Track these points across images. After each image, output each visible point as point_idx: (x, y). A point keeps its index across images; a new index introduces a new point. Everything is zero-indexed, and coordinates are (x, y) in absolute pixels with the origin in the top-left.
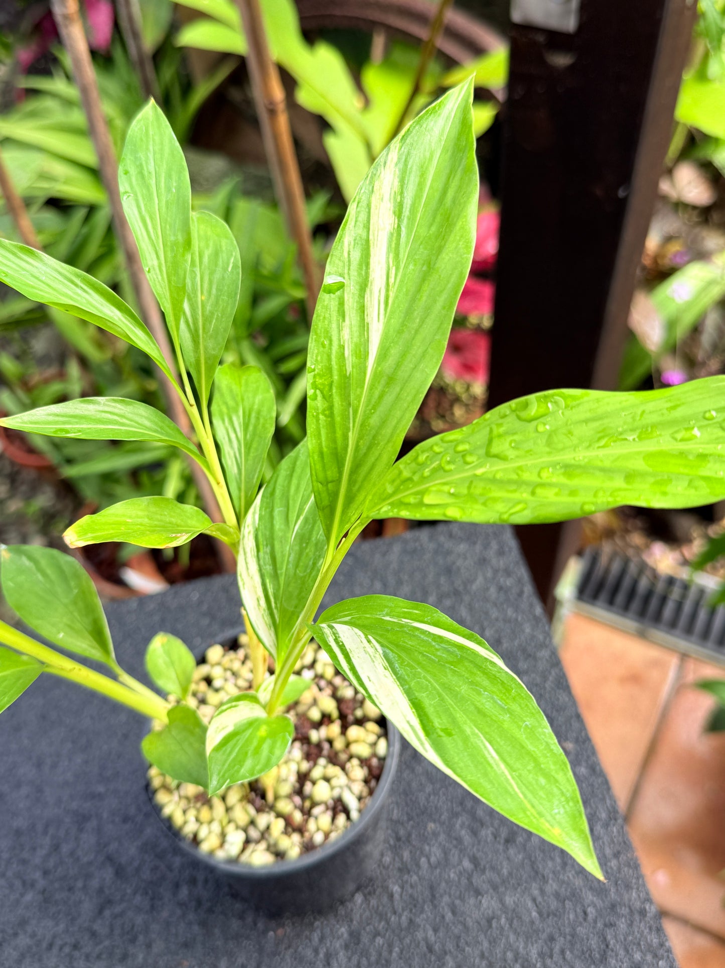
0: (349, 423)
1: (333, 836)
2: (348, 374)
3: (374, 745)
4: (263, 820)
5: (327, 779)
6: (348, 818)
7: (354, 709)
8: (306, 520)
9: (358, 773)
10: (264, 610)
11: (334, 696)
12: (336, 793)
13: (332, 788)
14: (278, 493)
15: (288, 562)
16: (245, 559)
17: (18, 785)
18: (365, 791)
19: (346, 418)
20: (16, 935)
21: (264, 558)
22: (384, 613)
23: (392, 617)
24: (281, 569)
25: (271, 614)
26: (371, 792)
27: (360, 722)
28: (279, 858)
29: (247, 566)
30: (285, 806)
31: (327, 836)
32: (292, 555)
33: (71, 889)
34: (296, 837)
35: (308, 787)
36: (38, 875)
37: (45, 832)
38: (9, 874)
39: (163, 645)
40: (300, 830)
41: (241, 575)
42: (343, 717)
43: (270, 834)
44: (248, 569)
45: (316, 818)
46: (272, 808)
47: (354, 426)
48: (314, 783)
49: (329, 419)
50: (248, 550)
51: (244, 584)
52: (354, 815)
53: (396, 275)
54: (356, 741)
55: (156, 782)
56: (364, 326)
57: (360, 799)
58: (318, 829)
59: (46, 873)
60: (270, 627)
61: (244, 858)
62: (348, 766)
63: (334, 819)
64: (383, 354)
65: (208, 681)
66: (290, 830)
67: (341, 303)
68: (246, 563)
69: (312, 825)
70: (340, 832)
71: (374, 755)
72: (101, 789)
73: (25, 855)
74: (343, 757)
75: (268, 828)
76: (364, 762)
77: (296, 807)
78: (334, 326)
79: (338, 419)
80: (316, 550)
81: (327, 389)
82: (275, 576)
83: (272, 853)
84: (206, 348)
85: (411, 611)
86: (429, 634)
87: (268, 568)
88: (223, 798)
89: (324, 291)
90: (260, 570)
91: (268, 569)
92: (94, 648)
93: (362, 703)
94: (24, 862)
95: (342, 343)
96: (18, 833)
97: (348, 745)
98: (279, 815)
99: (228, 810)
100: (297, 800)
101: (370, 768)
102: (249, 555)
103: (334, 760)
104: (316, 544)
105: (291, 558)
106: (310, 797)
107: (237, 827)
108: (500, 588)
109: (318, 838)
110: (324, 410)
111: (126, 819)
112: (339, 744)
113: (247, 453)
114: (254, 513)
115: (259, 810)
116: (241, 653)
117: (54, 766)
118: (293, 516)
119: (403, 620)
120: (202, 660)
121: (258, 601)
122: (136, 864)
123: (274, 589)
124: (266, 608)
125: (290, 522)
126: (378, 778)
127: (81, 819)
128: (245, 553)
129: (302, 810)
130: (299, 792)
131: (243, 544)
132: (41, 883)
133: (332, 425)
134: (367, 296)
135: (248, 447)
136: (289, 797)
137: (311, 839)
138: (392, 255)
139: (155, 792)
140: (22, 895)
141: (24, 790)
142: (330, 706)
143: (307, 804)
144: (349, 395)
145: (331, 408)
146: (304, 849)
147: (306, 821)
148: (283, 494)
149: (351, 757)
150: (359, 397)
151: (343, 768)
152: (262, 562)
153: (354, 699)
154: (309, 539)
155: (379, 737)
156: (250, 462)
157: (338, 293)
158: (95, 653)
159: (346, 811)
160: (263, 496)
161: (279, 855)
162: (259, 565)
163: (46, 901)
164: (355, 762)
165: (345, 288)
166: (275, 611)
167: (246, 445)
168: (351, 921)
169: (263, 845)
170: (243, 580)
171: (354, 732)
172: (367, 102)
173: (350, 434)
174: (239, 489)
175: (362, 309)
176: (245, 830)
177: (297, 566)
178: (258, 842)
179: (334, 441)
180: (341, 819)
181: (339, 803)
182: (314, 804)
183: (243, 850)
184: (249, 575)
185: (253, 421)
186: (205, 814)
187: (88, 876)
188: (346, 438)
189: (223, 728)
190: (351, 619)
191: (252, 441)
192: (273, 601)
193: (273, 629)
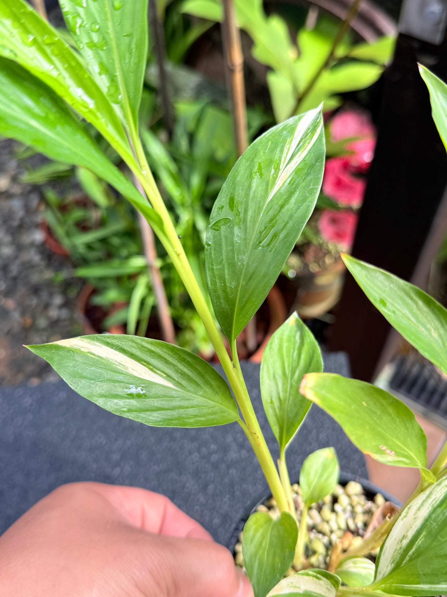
10: (401, 548)
16: (424, 501)
21: (438, 516)
25: (403, 556)
29: (420, 507)
41: (409, 508)
44: (419, 510)
50: (433, 497)
51: (405, 516)
60: (393, 562)
65: (335, 500)
68: (422, 504)
82: (434, 536)
90: (427, 520)
91: (433, 526)
102: (430, 501)
120: (343, 483)
121: (403, 538)
123: (422, 543)
124: (403, 548)
128: (428, 497)
131: (434, 489)
152: (434, 516)
162: (430, 516)
166: (408, 558)
170: (407, 513)
184: (415, 515)
192: (414, 549)
193: (393, 565)
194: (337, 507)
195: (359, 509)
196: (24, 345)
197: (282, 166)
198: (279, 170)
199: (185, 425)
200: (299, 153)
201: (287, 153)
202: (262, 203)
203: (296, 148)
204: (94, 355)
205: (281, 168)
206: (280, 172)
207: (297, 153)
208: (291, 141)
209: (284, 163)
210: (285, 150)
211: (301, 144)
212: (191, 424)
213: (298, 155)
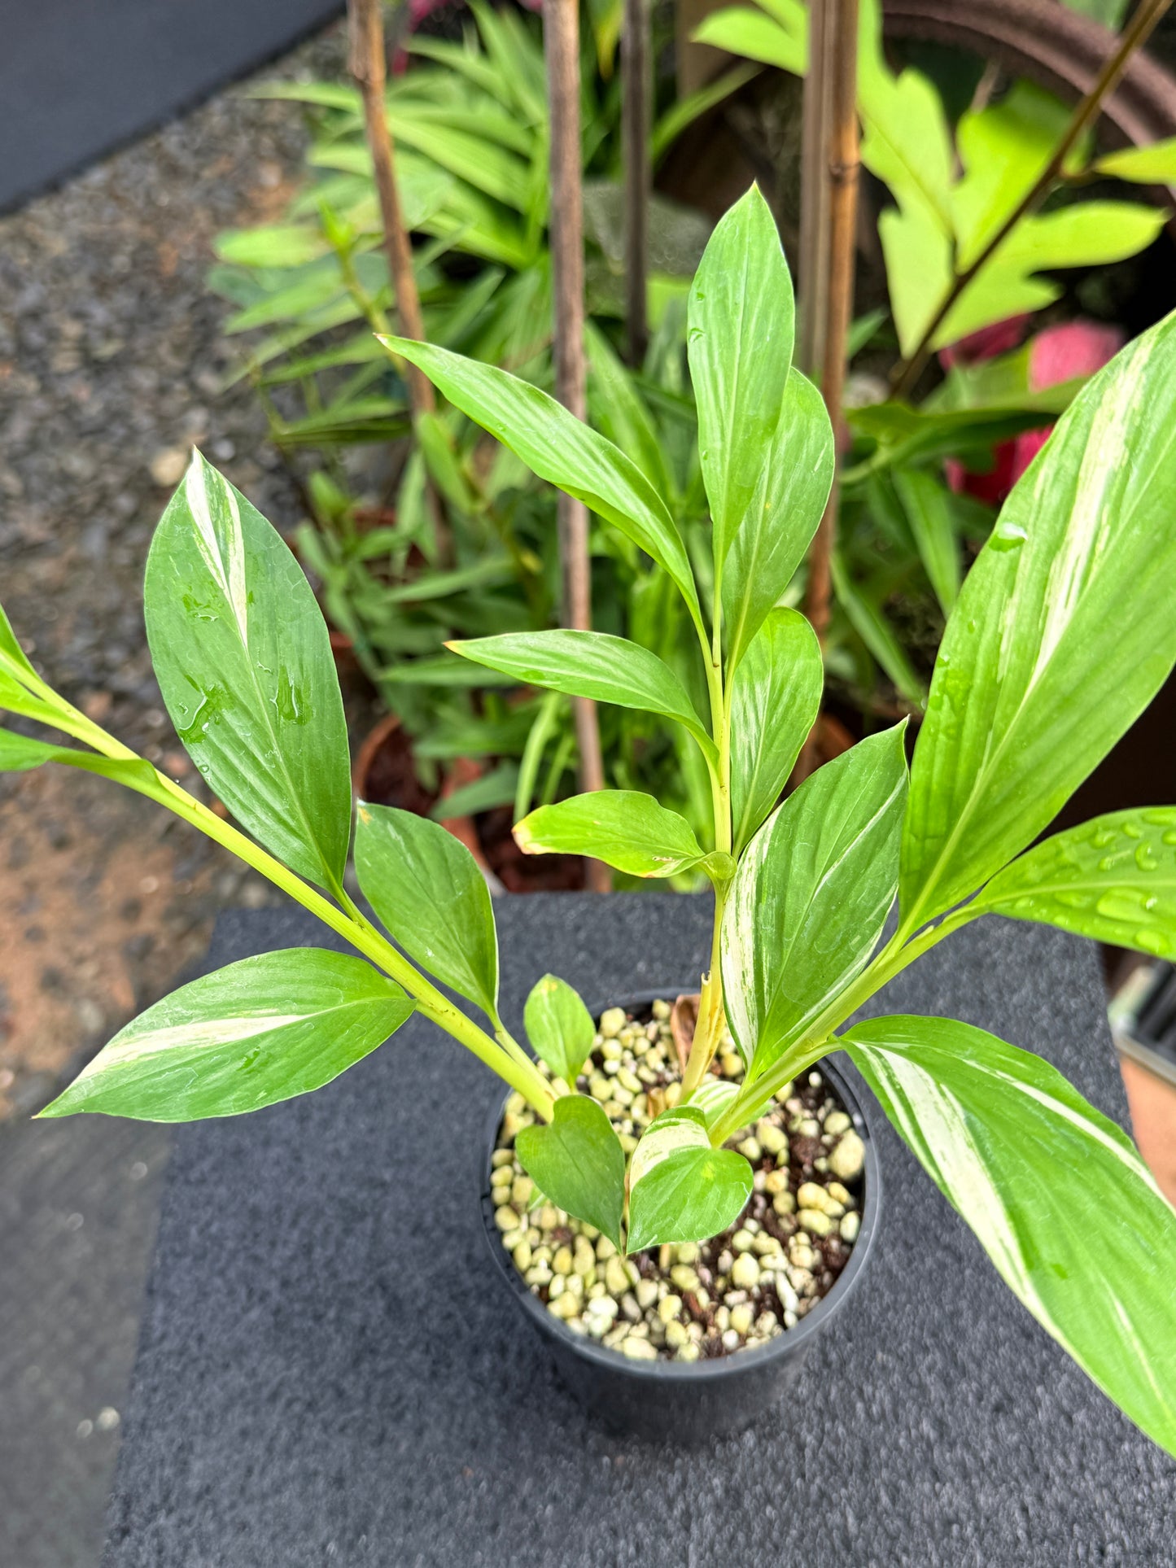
0: (983, 754)
1: (753, 1343)
2: (999, 679)
3: (839, 1218)
4: (649, 1291)
5: (757, 1255)
6: (781, 1321)
7: (816, 1157)
8: (843, 870)
9: (807, 1256)
10: (750, 992)
11: (785, 1128)
12: (767, 1277)
13: (763, 1269)
14: (805, 816)
15: (802, 928)
16: (737, 909)
17: (266, 1143)
18: (812, 1287)
19: (979, 746)
20: (226, 1366)
21: (766, 913)
22: (968, 1053)
23: (981, 1063)
24: (790, 936)
25: (760, 1001)
26: (822, 1291)
27: (821, 1178)
28: (663, 1356)
29: (737, 920)
30: (686, 1278)
31: (743, 1338)
32: (811, 919)
33: (318, 1318)
34: (694, 1330)
35: (725, 1259)
36: (273, 1285)
37: (294, 1223)
38: (232, 1274)
39: (550, 995)
40: (704, 1324)
41: (726, 932)
42: (794, 1164)
43: (657, 1316)
44: (738, 925)
45: (731, 1309)
46: (666, 1276)
47: (988, 762)
48: (736, 1254)
49: (952, 742)
50: (743, 895)
51: (728, 946)
52: (790, 1318)
53: (1109, 539)
54: (809, 1207)
55: (500, 1194)
56: (1041, 610)
57: (801, 1295)
58: (730, 1327)
59: (285, 1284)
60: (754, 1018)
61: (610, 1341)
62: (792, 1241)
63: (757, 1316)
64: (1062, 659)
65: (598, 1059)
66: (687, 1317)
67: (1013, 568)
68: (737, 915)
69: (722, 1317)
70: (766, 1339)
71: (838, 1235)
72: (387, 1176)
73: (261, 1251)
74: (786, 1226)
75: (656, 1304)
76: (817, 1240)
77: (703, 1284)
78: (994, 601)
79: (966, 744)
80: (852, 919)
81: (960, 696)
82: (778, 944)
83: (654, 1345)
84: (756, 583)
85: (1012, 1061)
86: (1041, 1107)
87: (769, 930)
88: (594, 1244)
89: (991, 546)
90: (756, 931)
91: (769, 932)
92: (470, 982)
93: (829, 1150)
94: (256, 1260)
95: (1000, 630)
96: (255, 1213)
97: (797, 1208)
98: (675, 1290)
99: (598, 1261)
100: (706, 1274)
101: (825, 1253)
102: (743, 903)
103: (772, 1228)
104: (853, 911)
105: (809, 923)
106: (727, 1275)
107: (608, 1292)
108: (1057, 1012)
109: (730, 1340)
110: (948, 727)
111: (417, 1229)
112: (783, 1204)
113: (768, 747)
114: (762, 841)
115: (645, 1275)
116: (653, 1027)
117: (325, 1124)
118: (823, 858)
119: (999, 1072)
121: (744, 976)
122: (421, 1302)
123: (771, 964)
124: (753, 990)
125: (817, 868)
126: (836, 1273)
127: (353, 1214)
128: (738, 900)
129: (711, 1291)
130: (711, 1262)
131: (737, 884)
132: (276, 1297)
133: (954, 753)
134: (1056, 564)
135: (771, 737)
136: (692, 1265)
137: (720, 1338)
138: (1108, 508)
139: (496, 1208)
140: (246, 1310)
141: (276, 1151)
142: (778, 1142)
143: (720, 1284)
144: (993, 713)
145: (960, 725)
146: (704, 1353)
147: (715, 1310)
148: (812, 820)
149: (799, 1228)
150: (1007, 719)
151: (784, 1244)
152: (761, 919)
153: (817, 1141)
154: (844, 901)
155: (848, 1209)
156: (770, 761)
157: (1012, 552)
158: (472, 992)
159: (779, 1309)
160: (780, 817)
161: (666, 1349)
162: (756, 922)
163: (278, 1326)
164: (803, 1238)
165: (1024, 546)
166: (766, 997)
167: (767, 736)
168: (732, 1471)
169: (642, 1330)
171: (809, 1192)
172: (961, 174)
173: (981, 772)
174: (746, 799)
175: (1044, 583)
176: (619, 1301)
177: (815, 937)
178: (634, 1323)
179: (952, 777)
180: (769, 1320)
181: (768, 1295)
182: (732, 1286)
183: (611, 1330)
184: (738, 935)
185: (785, 698)
186: (563, 1259)
187: (347, 1304)
188: (972, 776)
189: (655, 1155)
190: (911, 1048)
191: (778, 729)
192: (766, 980)
193: (756, 1022)
194: (610, 1066)
195: (643, 1046)
196: (34, 1117)
197: (220, 581)
198: (222, 590)
199: (361, 1053)
200: (231, 546)
201: (211, 558)
202: (239, 657)
203: (218, 542)
204: (150, 1054)
205: (221, 586)
206: (226, 592)
207: (227, 548)
208: (200, 535)
209: (219, 575)
210: (205, 555)
211: (221, 531)
212: (368, 1047)
213: (231, 552)
